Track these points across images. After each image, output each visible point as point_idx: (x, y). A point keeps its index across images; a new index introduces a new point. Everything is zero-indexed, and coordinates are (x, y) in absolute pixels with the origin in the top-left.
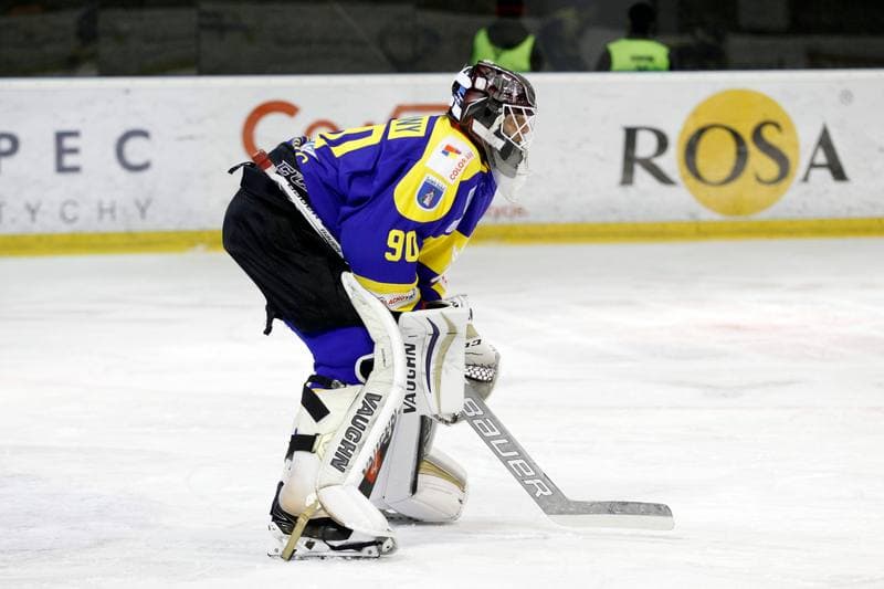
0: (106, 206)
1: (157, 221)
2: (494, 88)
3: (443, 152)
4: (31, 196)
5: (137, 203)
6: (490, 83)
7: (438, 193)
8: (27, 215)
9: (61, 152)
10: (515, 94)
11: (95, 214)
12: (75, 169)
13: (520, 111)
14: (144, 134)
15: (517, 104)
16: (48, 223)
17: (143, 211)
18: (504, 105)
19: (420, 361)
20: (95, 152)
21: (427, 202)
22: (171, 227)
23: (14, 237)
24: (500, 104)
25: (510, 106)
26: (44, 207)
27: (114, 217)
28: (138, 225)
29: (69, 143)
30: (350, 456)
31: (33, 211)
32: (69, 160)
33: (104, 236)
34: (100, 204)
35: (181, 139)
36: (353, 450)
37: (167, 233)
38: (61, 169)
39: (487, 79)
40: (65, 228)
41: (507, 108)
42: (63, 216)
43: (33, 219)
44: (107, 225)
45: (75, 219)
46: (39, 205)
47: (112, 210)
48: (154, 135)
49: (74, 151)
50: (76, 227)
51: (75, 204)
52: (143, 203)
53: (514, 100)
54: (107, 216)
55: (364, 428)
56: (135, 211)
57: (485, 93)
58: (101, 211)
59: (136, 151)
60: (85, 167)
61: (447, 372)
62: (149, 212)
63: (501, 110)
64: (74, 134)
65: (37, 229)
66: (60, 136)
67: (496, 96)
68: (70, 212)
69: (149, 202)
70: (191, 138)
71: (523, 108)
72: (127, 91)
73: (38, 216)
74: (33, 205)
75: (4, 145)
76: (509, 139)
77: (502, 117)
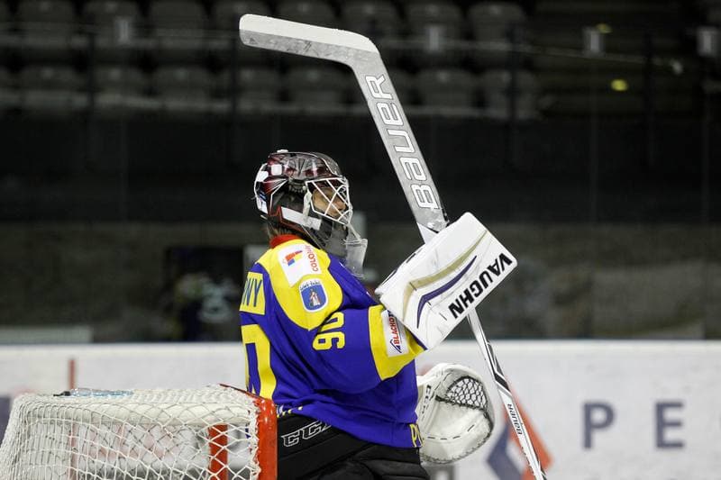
2: (291, 170)
3: (289, 264)
6: (286, 166)
7: (318, 289)
9: (661, 425)
10: (315, 169)
12: (678, 445)
21: (316, 303)
24: (302, 183)
25: (312, 182)
29: (671, 415)
32: (671, 435)
38: (662, 444)
39: (283, 164)
41: (310, 185)
49: (677, 424)
53: (316, 175)
57: (283, 177)
60: (689, 443)
63: (306, 188)
64: (677, 405)
66: (661, 408)
67: (296, 176)
71: (327, 179)
75: (599, 416)
76: (325, 215)
77: (309, 194)
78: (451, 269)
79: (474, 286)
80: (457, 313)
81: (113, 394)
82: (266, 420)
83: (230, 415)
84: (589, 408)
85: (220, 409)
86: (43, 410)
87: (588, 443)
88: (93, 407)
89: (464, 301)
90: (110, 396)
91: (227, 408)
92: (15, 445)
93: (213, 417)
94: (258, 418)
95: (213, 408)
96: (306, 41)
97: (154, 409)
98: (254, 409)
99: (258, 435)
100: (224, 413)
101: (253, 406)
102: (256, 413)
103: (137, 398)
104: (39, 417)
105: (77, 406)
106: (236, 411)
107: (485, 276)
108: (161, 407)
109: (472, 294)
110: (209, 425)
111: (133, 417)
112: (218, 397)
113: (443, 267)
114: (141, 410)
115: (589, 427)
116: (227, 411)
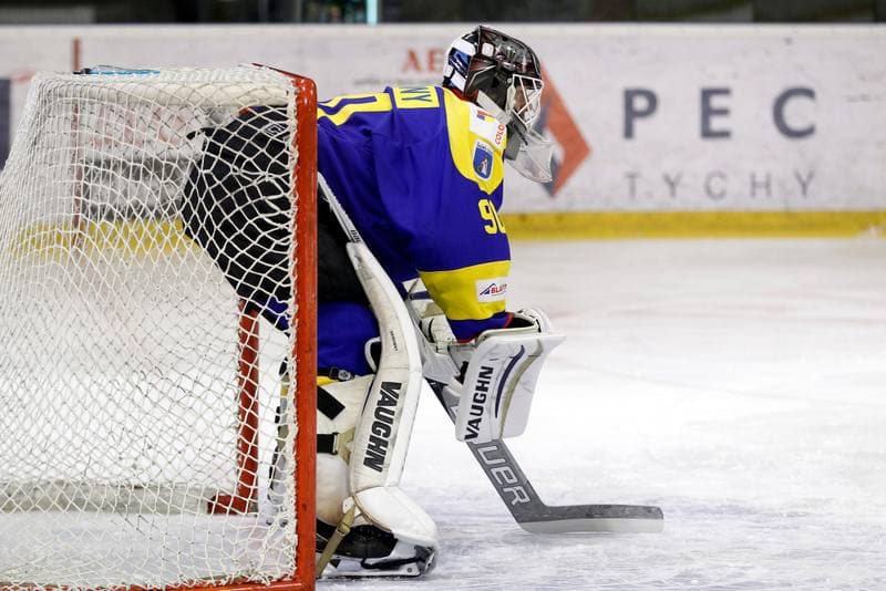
0: (760, 178)
1: (823, 198)
2: (502, 56)
4: (670, 166)
5: (798, 177)
6: (498, 50)
8: (666, 188)
9: (707, 112)
10: (524, 64)
11: (747, 190)
12: (725, 134)
13: (530, 83)
14: (809, 93)
15: (526, 74)
16: (691, 198)
17: (804, 186)
18: (514, 75)
20: (748, 114)
22: (839, 206)
23: (648, 215)
24: (509, 73)
25: (519, 77)
26: (686, 179)
27: (769, 193)
28: (799, 203)
29: (717, 102)
30: (384, 452)
31: (672, 184)
32: (717, 123)
33: (758, 215)
34: (753, 177)
35: (851, 100)
36: (386, 446)
37: (832, 214)
38: (707, 133)
39: (495, 46)
40: (709, 205)
41: (517, 79)
42: (709, 191)
43: (673, 194)
44: (761, 203)
45: (722, 195)
46: (679, 176)
47: (768, 185)
48: (819, 94)
49: (724, 112)
50: (723, 204)
51: (722, 176)
52: (804, 177)
53: (524, 70)
54: (761, 193)
55: (391, 421)
56: (794, 185)
57: (493, 60)
58: (754, 184)
59: (797, 113)
60: (736, 132)
62: (812, 187)
63: (511, 81)
64: (725, 92)
65: (677, 205)
66: (707, 94)
68: (717, 186)
69: (811, 176)
70: (865, 98)
71: (534, 79)
72: (788, 41)
73: (679, 190)
74: (673, 177)
75: (640, 103)
76: (517, 115)
77: (513, 88)
81: (137, 72)
82: (306, 101)
83: (266, 95)
84: (630, 95)
85: (256, 89)
86: (65, 88)
87: (628, 132)
88: (118, 87)
89: (483, 383)
90: (135, 75)
91: (263, 88)
92: (34, 126)
93: (248, 98)
94: (297, 99)
95: (248, 88)
97: (184, 89)
98: (293, 89)
99: (297, 117)
100: (260, 94)
101: (291, 86)
102: (296, 93)
103: (163, 77)
104: (61, 96)
105: (102, 85)
106: (273, 91)
108: (193, 86)
109: (480, 392)
110: (244, 107)
111: (162, 96)
112: (252, 77)
114: (172, 89)
115: (631, 115)
116: (262, 91)
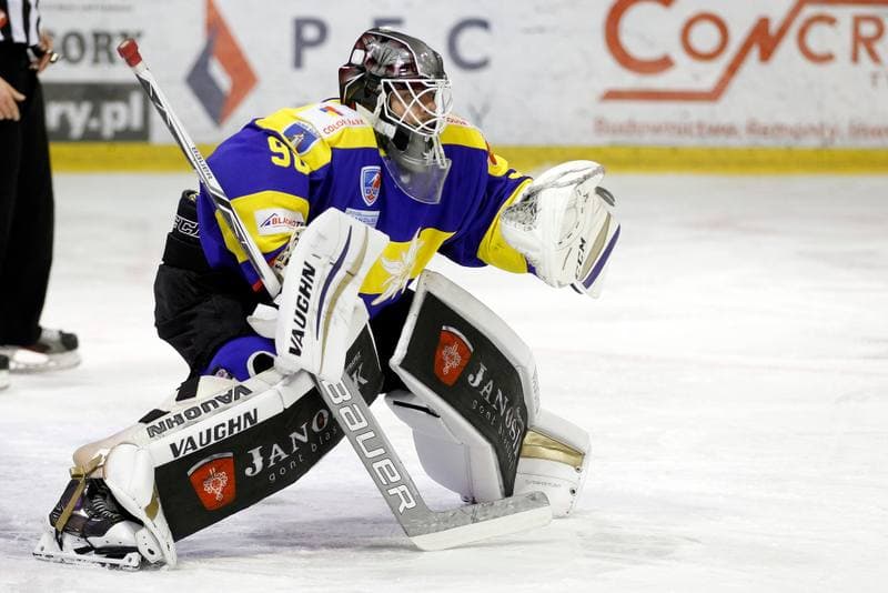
2: (373, 61)
5: (471, 109)
6: (369, 55)
10: (397, 66)
13: (402, 87)
14: (483, 24)
15: (400, 77)
17: (478, 119)
19: (315, 293)
24: (377, 79)
25: (389, 81)
35: (528, 31)
39: (366, 50)
41: (386, 85)
48: (495, 26)
52: (478, 110)
53: (396, 73)
57: (361, 69)
59: (472, 44)
61: (335, 323)
62: (486, 121)
63: (381, 87)
67: (374, 70)
69: (486, 109)
70: (541, 30)
71: (407, 81)
75: (311, 33)
76: (399, 122)
77: (383, 95)
78: (330, 313)
79: (305, 306)
80: (307, 268)
84: (300, 24)
87: (298, 62)
89: (307, 285)
96: (477, 521)
107: (302, 323)
109: (303, 297)
113: (336, 311)
115: (301, 44)
